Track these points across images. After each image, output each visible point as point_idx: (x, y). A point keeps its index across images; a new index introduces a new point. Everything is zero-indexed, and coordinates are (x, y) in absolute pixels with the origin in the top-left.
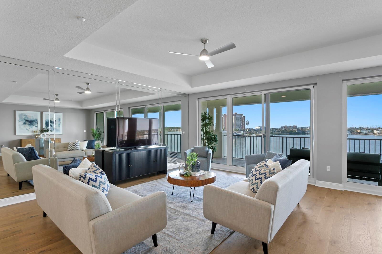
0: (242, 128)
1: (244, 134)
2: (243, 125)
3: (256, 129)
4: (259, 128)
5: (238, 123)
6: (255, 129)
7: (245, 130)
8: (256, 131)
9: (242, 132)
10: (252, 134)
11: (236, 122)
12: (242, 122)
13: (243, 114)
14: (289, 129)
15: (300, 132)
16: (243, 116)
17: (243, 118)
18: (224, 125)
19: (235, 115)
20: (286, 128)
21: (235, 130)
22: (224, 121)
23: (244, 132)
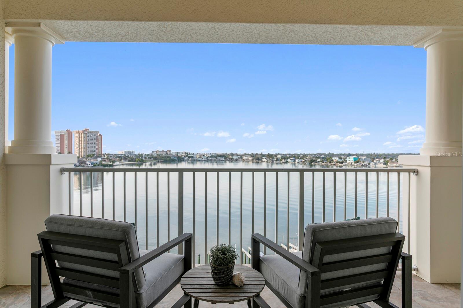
0: (97, 153)
1: (103, 162)
2: (100, 149)
3: (118, 155)
4: (123, 153)
5: (90, 145)
6: (117, 155)
7: (103, 156)
8: (119, 157)
9: (99, 159)
11: (88, 144)
12: (98, 143)
13: (99, 132)
14: (162, 154)
15: (176, 159)
16: (98, 135)
17: (99, 137)
18: (66, 147)
19: (86, 132)
20: (158, 153)
21: (84, 156)
22: (66, 141)
23: (102, 159)
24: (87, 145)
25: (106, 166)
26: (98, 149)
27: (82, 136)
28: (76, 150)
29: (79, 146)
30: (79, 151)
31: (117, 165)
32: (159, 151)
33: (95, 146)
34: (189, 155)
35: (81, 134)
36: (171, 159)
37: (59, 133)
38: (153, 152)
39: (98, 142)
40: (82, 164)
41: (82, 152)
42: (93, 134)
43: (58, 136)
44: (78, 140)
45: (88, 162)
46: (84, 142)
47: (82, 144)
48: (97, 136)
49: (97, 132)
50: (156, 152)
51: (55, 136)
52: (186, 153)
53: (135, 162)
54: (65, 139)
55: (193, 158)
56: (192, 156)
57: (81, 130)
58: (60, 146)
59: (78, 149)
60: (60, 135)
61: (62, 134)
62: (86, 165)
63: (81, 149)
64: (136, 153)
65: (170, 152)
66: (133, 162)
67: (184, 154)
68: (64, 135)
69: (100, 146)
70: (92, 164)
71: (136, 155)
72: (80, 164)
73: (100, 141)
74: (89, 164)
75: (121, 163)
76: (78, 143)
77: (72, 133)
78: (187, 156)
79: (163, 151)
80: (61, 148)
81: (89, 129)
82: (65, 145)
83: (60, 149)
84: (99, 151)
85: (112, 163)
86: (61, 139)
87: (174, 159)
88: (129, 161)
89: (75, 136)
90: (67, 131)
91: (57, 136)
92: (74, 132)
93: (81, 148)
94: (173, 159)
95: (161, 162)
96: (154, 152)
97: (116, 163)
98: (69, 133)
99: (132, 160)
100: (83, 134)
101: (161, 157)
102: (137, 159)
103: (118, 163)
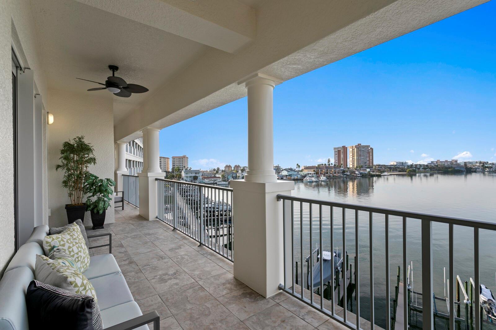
0: (368, 164)
1: (371, 172)
2: (371, 161)
3: (389, 165)
4: (395, 164)
5: (362, 157)
8: (389, 168)
9: (368, 170)
13: (369, 146)
14: (444, 165)
15: (464, 169)
16: (369, 148)
17: (370, 151)
19: (359, 147)
20: (439, 163)
21: (357, 167)
22: (342, 155)
23: (371, 169)
24: (359, 158)
25: (373, 176)
26: (369, 161)
27: (355, 150)
28: (350, 162)
29: (353, 159)
30: (353, 163)
31: (385, 175)
32: (440, 161)
33: (367, 158)
34: (486, 166)
36: (456, 170)
37: (337, 149)
38: (431, 162)
39: (369, 154)
40: (352, 174)
41: (355, 164)
42: (364, 148)
44: (351, 154)
45: (357, 172)
46: (357, 155)
47: (355, 157)
50: (437, 162)
52: (480, 163)
53: (406, 173)
54: (341, 153)
55: (492, 169)
56: (491, 166)
57: (354, 145)
58: (337, 159)
59: (352, 161)
61: (339, 149)
62: (355, 175)
64: (410, 164)
65: (457, 162)
66: (404, 172)
67: (478, 164)
70: (361, 174)
71: (408, 166)
72: (350, 173)
73: (371, 154)
74: (359, 174)
75: (389, 174)
76: (352, 156)
77: (347, 148)
78: (483, 166)
79: (446, 161)
80: (338, 161)
81: (360, 144)
82: (341, 159)
84: (370, 162)
85: (380, 174)
86: (338, 153)
87: (460, 170)
88: (400, 171)
89: (350, 150)
90: (343, 147)
91: (335, 152)
92: (349, 147)
93: (354, 160)
94: (458, 169)
95: (439, 173)
96: (434, 162)
97: (384, 173)
98: (345, 149)
99: (403, 170)
100: (355, 149)
101: (440, 167)
102: (408, 170)
103: (386, 173)
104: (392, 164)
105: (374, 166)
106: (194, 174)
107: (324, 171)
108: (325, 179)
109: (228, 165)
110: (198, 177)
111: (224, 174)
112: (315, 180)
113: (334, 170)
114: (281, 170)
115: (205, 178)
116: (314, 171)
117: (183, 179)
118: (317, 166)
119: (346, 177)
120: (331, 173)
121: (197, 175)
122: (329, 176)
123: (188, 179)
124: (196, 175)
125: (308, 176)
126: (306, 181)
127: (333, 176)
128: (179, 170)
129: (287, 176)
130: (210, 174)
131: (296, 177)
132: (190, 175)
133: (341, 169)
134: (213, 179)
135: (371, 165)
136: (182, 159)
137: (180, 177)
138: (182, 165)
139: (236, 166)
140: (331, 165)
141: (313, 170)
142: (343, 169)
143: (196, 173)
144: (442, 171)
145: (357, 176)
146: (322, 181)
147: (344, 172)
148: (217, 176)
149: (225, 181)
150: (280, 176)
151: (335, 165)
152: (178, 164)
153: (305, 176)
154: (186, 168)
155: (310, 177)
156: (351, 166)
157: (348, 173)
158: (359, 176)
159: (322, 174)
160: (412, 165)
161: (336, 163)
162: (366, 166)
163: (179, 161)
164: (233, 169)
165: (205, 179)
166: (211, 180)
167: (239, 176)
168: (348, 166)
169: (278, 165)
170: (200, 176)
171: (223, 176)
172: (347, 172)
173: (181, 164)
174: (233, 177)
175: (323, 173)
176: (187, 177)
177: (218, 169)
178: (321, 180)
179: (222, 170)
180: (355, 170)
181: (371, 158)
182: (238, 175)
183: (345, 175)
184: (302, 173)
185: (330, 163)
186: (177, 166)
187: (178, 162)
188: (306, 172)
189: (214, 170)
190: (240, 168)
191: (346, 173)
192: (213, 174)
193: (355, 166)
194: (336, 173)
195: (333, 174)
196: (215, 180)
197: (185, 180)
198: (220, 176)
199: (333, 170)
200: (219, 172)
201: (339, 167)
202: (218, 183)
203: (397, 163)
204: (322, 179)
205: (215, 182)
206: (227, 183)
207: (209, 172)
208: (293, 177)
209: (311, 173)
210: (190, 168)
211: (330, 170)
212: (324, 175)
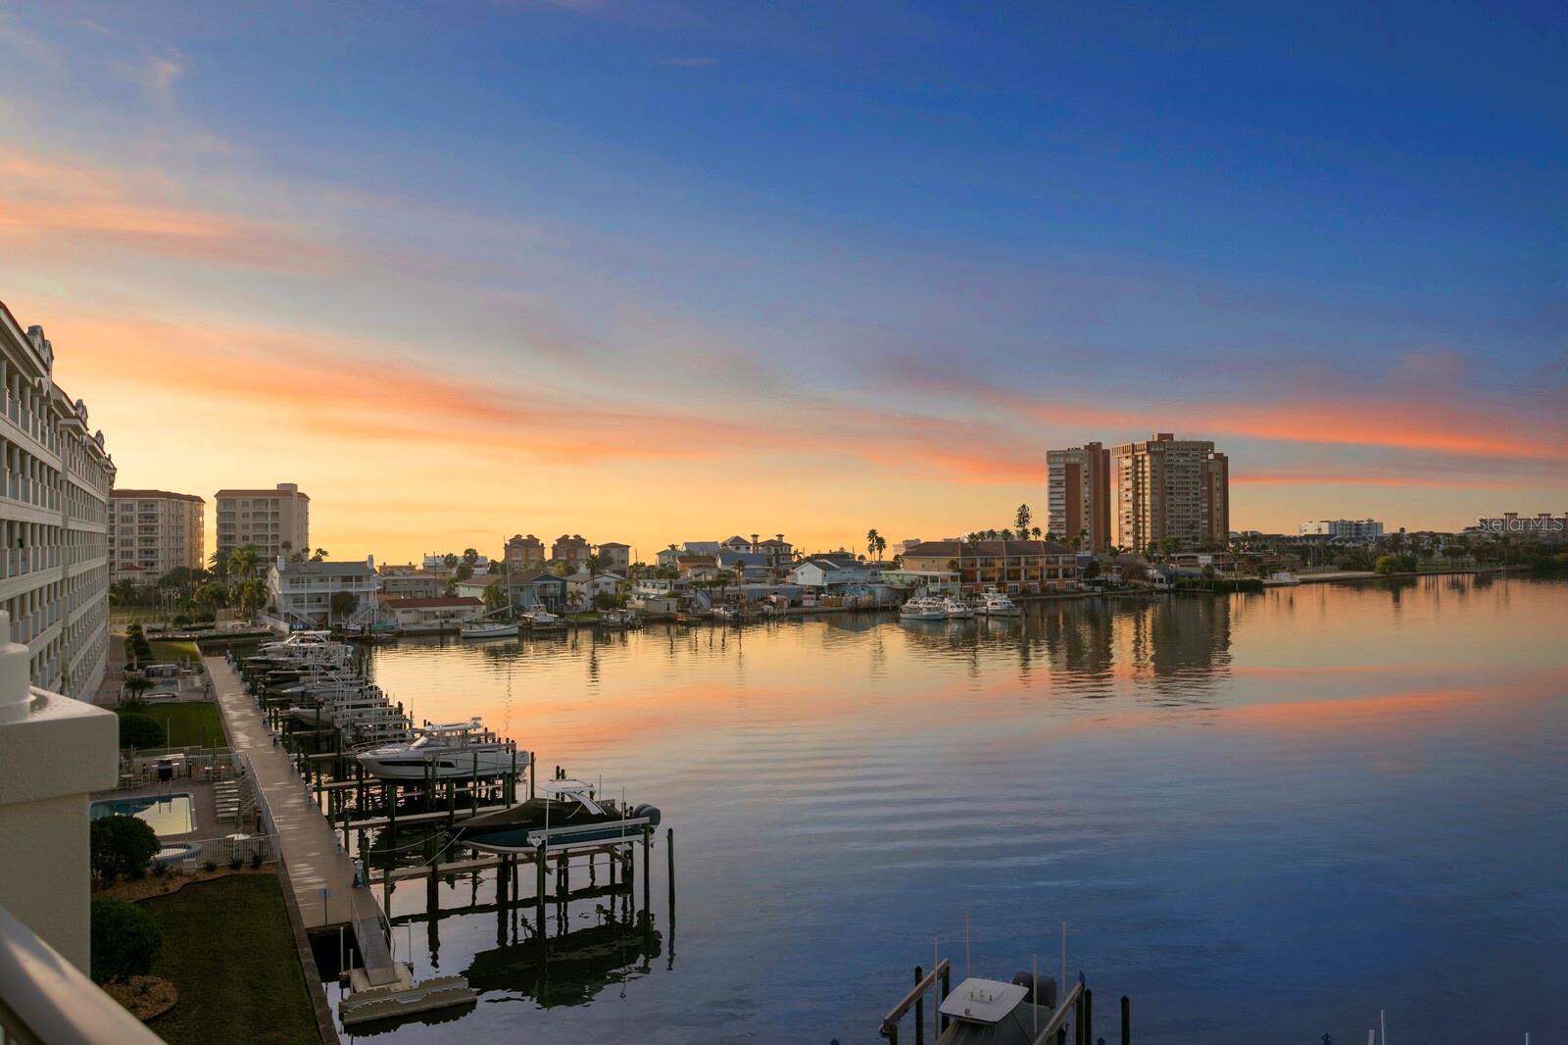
0: (1205, 533)
1: (1218, 572)
2: (1217, 515)
3: (1301, 538)
4: (1325, 531)
5: (1178, 500)
6: (1295, 539)
7: (1231, 545)
8: (1299, 550)
9: (1205, 559)
10: (1272, 572)
11: (1168, 497)
12: (1210, 490)
13: (1211, 445)
14: (1536, 535)
16: (1211, 456)
17: (1214, 468)
18: (1087, 513)
19: (1162, 448)
21: (1153, 545)
22: (1087, 489)
23: (1216, 557)
24: (1164, 502)
25: (1226, 589)
26: (1210, 516)
27: (1147, 463)
28: (1123, 522)
29: (1136, 506)
30: (1136, 529)
31: (1281, 585)
33: (1199, 502)
35: (1140, 458)
37: (1062, 460)
39: (1210, 485)
40: (1129, 578)
41: (1148, 531)
42: (1187, 455)
43: (1060, 470)
44: (1129, 484)
45: (1153, 572)
46: (1152, 488)
47: (1147, 498)
48: (1205, 461)
49: (1202, 443)
51: (1048, 473)
53: (1370, 574)
54: (1083, 480)
57: (1141, 442)
58: (1063, 508)
59: (1132, 517)
60: (1063, 466)
61: (1072, 460)
62: (1147, 584)
63: (1140, 519)
64: (1389, 529)
66: (1364, 570)
68: (1077, 465)
69: (1218, 505)
70: (1171, 578)
71: (1382, 542)
72: (1123, 577)
73: (1217, 484)
74: (1161, 581)
75: (1297, 578)
76: (1130, 495)
77: (1107, 453)
80: (1067, 517)
81: (1170, 436)
82: (1083, 505)
83: (1064, 520)
84: (1215, 522)
85: (1257, 578)
86: (1067, 480)
88: (1345, 567)
89: (1120, 464)
90: (1090, 447)
91: (1053, 472)
92: (1116, 450)
93: (1141, 513)
95: (1512, 575)
97: (1275, 575)
98: (1098, 456)
99: (1359, 561)
100: (1147, 458)
101: (1515, 547)
102: (1382, 559)
103: (1284, 577)
104: (1312, 530)
105: (1233, 541)
106: (339, 583)
107: (998, 564)
108: (1005, 607)
109: (524, 537)
110: (357, 598)
111: (498, 581)
112: (956, 610)
113: (1048, 562)
114: (795, 559)
115: (397, 604)
116: (953, 565)
117: (273, 611)
118: (966, 541)
119: (1101, 596)
120: (1033, 578)
121: (353, 590)
122: (1024, 592)
123: (305, 612)
124: (349, 590)
125: (923, 591)
126: (914, 616)
127: (1044, 590)
128: (253, 560)
129: (819, 590)
130: (426, 582)
131: (864, 598)
132: (317, 588)
133: (1081, 554)
134: (438, 610)
135: (1218, 536)
136: (275, 502)
137: (257, 600)
138: (275, 537)
139: (564, 540)
140: (1032, 538)
141: (945, 561)
142: (1088, 554)
143: (346, 579)
144: (1524, 566)
145: (1152, 591)
146: (988, 615)
147: (1092, 569)
148: (463, 592)
149: (501, 617)
150: (786, 592)
151: (1050, 536)
152: (250, 532)
153: (907, 593)
154: (294, 550)
155: (934, 594)
156: (1128, 542)
157: (1114, 577)
158: (1162, 591)
159: (992, 579)
160: (1397, 538)
161: (1059, 526)
162: (1195, 539)
163: (255, 514)
164: (548, 555)
165: (398, 612)
166: (426, 616)
167: (579, 593)
168: (1115, 543)
169: (780, 536)
170: (367, 593)
171: (494, 595)
172: (1108, 569)
173: (270, 532)
174: (545, 599)
175: (997, 576)
176: (297, 600)
177: (471, 554)
178: (982, 610)
179: (493, 562)
180: (1145, 563)
181: (1217, 503)
182: (571, 587)
183: (1098, 583)
184: (892, 577)
185: (1030, 527)
186: (244, 544)
187: (250, 521)
188: (912, 571)
189: (450, 560)
190: (584, 551)
191: (1102, 577)
192: (442, 582)
193: (1147, 541)
194: (1056, 576)
195: (1041, 582)
196: (452, 616)
197: (287, 615)
198: (478, 593)
199: (1041, 562)
200: (478, 571)
201: (1071, 547)
202: (464, 630)
203: (1333, 525)
204: (989, 604)
205: (446, 627)
206: (516, 630)
207: (421, 572)
208: (849, 598)
209: (935, 573)
210: (320, 550)
211: (1027, 563)
212: (999, 585)
